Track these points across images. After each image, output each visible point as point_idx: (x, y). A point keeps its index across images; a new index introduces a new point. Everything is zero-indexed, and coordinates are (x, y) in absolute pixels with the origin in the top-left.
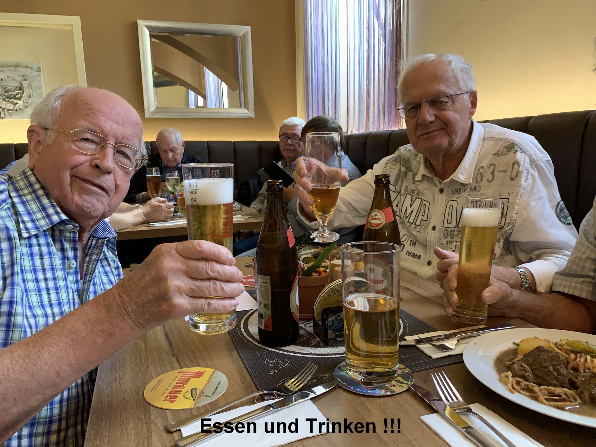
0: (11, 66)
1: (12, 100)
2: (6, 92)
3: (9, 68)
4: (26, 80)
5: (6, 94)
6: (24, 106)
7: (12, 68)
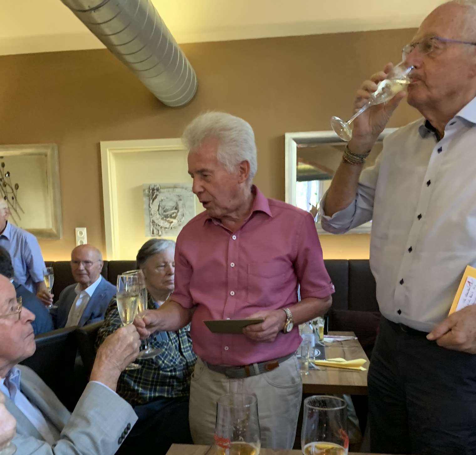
0: (169, 188)
1: (169, 219)
2: (165, 211)
3: (168, 190)
4: (180, 200)
5: (165, 214)
6: (178, 225)
7: (171, 190)
